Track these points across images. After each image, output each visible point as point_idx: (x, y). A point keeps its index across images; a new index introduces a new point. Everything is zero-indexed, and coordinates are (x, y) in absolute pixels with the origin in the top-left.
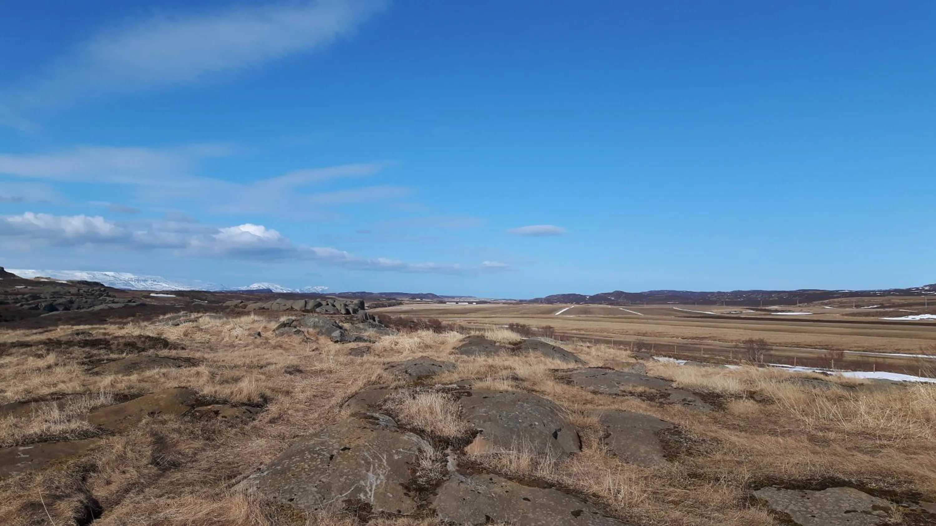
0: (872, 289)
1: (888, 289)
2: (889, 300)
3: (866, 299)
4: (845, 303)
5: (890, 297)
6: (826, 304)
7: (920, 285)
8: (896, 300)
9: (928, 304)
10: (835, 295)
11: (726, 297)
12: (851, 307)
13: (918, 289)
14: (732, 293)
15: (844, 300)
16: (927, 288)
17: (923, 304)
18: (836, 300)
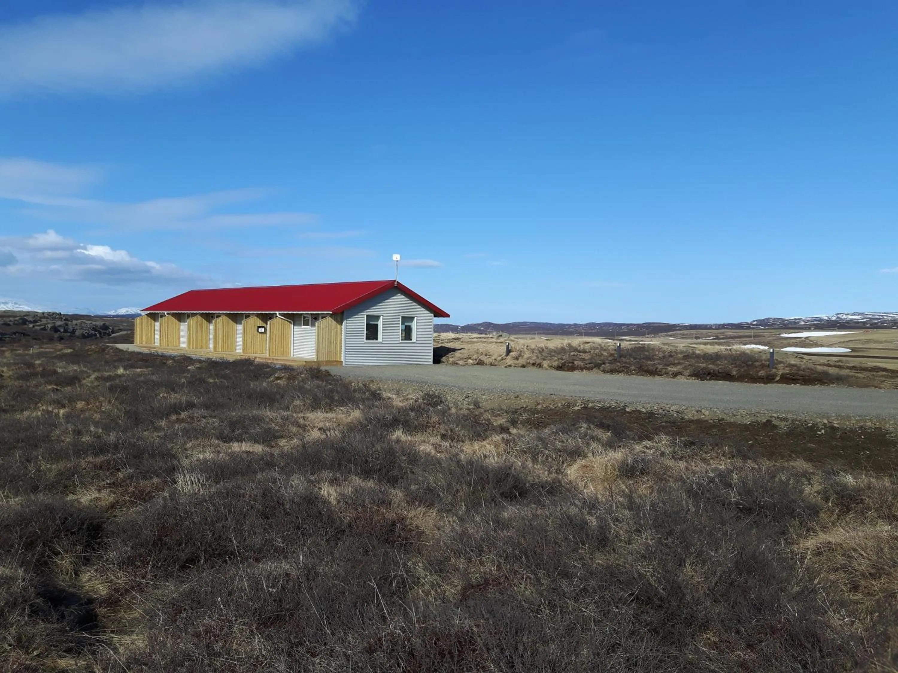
0: (709, 323)
1: (722, 323)
2: (723, 333)
3: (704, 331)
4: (687, 334)
5: (723, 330)
6: (671, 336)
7: (749, 320)
8: (730, 333)
9: (755, 336)
10: (677, 328)
11: (581, 328)
12: (692, 338)
13: (747, 323)
14: (586, 325)
15: (686, 332)
16: (755, 323)
17: (750, 336)
18: (678, 332)
